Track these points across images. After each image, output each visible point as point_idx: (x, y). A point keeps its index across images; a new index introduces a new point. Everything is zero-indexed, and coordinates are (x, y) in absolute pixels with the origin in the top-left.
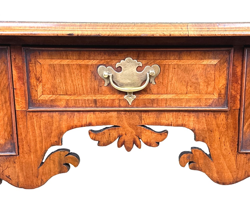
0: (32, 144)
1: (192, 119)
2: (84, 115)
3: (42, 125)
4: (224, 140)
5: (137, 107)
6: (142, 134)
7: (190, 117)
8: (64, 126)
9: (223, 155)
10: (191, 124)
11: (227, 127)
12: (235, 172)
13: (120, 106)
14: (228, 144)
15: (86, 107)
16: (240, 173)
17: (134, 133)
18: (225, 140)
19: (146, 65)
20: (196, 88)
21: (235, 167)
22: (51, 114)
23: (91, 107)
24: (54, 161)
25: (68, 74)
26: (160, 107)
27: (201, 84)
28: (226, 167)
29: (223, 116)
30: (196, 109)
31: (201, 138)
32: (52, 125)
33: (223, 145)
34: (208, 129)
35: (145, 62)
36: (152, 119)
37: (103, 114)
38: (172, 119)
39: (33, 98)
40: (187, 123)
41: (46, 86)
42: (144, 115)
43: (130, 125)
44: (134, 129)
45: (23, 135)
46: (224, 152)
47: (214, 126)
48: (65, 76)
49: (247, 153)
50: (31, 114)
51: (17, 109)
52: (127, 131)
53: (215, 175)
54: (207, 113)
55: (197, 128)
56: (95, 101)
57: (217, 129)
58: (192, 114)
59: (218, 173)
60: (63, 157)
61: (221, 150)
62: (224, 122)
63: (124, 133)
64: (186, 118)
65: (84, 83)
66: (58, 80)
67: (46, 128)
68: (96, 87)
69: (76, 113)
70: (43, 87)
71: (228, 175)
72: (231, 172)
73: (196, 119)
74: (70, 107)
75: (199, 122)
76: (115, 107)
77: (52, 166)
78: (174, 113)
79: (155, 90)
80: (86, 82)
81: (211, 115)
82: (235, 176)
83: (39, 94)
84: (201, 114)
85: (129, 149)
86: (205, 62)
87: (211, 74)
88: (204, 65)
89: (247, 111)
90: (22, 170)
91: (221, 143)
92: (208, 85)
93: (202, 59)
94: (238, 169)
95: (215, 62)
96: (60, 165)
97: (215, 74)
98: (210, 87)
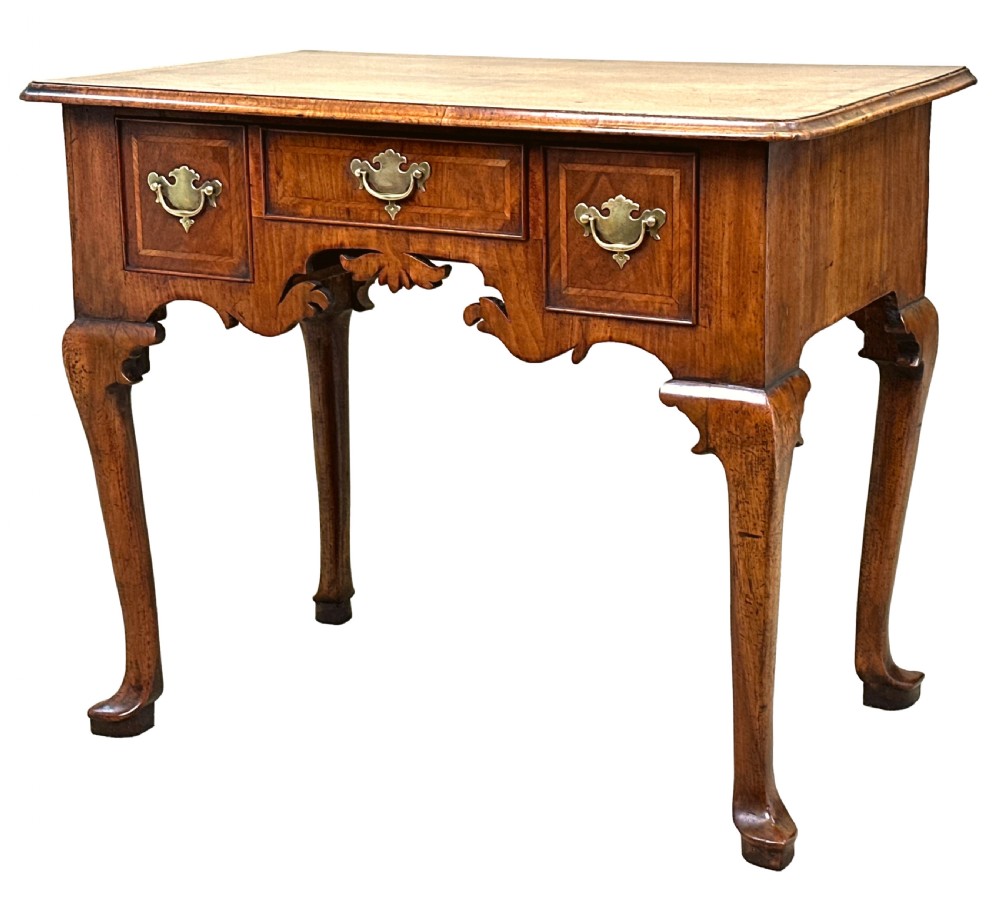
0: (271, 267)
1: (477, 249)
2: (335, 231)
3: (282, 240)
4: (523, 288)
5: (402, 224)
6: (411, 267)
7: (474, 246)
8: (309, 245)
9: (524, 312)
10: (477, 257)
11: (527, 268)
12: (542, 342)
13: (380, 222)
14: (529, 294)
15: (337, 219)
16: (549, 345)
17: (400, 265)
18: (526, 287)
19: (413, 161)
20: (479, 202)
21: (542, 334)
22: (293, 225)
23: (344, 220)
24: (296, 296)
25: (314, 169)
26: (433, 226)
27: (487, 195)
28: (529, 333)
29: (520, 248)
30: (481, 234)
31: (492, 282)
32: (295, 243)
33: (522, 295)
34: (501, 267)
35: (411, 157)
36: (423, 245)
37: (358, 232)
38: (449, 247)
39: (272, 200)
41: (289, 184)
42: (412, 238)
43: (393, 250)
44: (398, 257)
45: (260, 254)
46: (526, 307)
47: (509, 264)
48: (311, 171)
49: (558, 312)
50: (269, 223)
51: (254, 215)
52: (391, 260)
53: (514, 344)
54: (497, 241)
55: (485, 264)
56: (348, 211)
57: (513, 268)
58: (477, 242)
59: (517, 340)
60: (307, 292)
61: (520, 304)
62: (523, 259)
63: (386, 263)
64: (470, 248)
65: (334, 183)
66: (302, 177)
67: (287, 245)
68: (349, 189)
69: (324, 228)
70: (284, 185)
71: (532, 346)
72: (537, 342)
73: (482, 251)
74: (317, 218)
75: (487, 256)
76: (373, 222)
77: (294, 304)
78: (453, 238)
79: (425, 202)
80: (336, 181)
81: (504, 245)
82: (543, 349)
83: (280, 194)
84: (489, 242)
85: (394, 290)
86: (491, 163)
87: (499, 181)
88: (490, 167)
89: (553, 243)
90: (257, 306)
91: (520, 292)
92: (496, 198)
93: (486, 158)
94: (546, 338)
95: (503, 163)
96: (304, 303)
97: (504, 181)
98: (498, 201)
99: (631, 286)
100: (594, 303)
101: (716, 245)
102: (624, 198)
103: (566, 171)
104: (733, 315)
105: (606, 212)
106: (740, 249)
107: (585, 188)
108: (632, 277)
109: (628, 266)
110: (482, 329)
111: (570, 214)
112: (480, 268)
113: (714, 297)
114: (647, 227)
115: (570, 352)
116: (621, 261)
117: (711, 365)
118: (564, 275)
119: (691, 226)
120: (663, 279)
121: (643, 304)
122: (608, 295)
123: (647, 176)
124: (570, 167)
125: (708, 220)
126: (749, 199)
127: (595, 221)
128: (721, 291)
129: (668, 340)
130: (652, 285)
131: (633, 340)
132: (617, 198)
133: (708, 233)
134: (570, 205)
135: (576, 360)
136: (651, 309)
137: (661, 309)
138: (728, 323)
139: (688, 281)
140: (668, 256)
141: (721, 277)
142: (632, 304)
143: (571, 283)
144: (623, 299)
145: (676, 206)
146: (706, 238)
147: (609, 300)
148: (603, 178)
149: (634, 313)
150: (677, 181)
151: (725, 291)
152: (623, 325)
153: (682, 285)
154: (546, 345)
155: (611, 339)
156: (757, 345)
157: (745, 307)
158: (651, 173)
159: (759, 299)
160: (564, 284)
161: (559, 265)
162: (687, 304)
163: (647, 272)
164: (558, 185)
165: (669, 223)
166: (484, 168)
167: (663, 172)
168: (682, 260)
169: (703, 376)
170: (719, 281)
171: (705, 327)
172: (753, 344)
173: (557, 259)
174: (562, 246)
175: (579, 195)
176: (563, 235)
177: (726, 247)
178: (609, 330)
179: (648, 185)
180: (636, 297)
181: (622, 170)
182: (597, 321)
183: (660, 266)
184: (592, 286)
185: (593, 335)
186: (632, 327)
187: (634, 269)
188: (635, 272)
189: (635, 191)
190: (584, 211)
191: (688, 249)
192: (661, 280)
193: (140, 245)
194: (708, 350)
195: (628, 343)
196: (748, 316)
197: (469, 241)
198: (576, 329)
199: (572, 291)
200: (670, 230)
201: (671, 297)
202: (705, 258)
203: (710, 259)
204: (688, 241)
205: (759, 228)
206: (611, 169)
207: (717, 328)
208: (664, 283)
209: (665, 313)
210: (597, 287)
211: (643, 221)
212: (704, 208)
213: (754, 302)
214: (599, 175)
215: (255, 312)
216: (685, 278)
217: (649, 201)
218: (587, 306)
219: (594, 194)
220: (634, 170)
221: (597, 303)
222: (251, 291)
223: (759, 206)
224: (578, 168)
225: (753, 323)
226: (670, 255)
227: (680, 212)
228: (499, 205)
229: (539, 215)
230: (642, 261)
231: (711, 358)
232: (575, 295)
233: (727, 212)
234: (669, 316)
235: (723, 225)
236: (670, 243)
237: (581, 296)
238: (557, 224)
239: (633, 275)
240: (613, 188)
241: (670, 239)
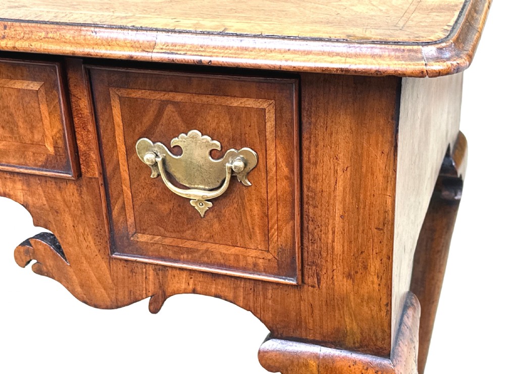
1: (19, 186)
4: (81, 230)
7: (14, 182)
9: (86, 257)
11: (84, 208)
12: (112, 289)
14: (90, 238)
16: (121, 293)
18: (84, 230)
20: (12, 131)
21: (110, 281)
27: (20, 124)
28: (94, 279)
30: (17, 170)
31: (42, 222)
33: (81, 238)
34: (51, 208)
40: (11, 193)
46: (86, 252)
47: (61, 204)
49: (126, 261)
53: (79, 289)
55: (31, 202)
57: (67, 209)
58: (17, 178)
59: (82, 286)
61: (80, 248)
62: (76, 198)
64: (10, 184)
71: (100, 293)
72: (105, 289)
73: (25, 187)
75: (33, 194)
81: (51, 182)
82: (113, 297)
84: (32, 180)
86: (19, 85)
87: (33, 107)
88: (19, 90)
89: (113, 183)
91: (78, 235)
92: (32, 128)
93: (11, 79)
94: (116, 285)
95: (35, 86)
97: (39, 108)
98: (35, 132)
99: (217, 237)
100: (170, 253)
101: (325, 194)
102: (200, 134)
103: (120, 98)
104: (349, 276)
105: (177, 150)
106: (358, 201)
107: (147, 120)
108: (217, 226)
109: (210, 214)
110: (38, 270)
111: (130, 151)
112: (26, 206)
113: (324, 255)
114: (233, 172)
115: (148, 300)
116: (202, 209)
117: (321, 327)
118: (131, 221)
119: (292, 171)
120: (257, 230)
121: (232, 258)
122: (189, 244)
123: (229, 108)
124: (124, 92)
125: (315, 163)
126: (373, 141)
127: (164, 162)
128: (333, 248)
129: (265, 297)
130: (243, 236)
131: (222, 294)
132: (190, 133)
133: (315, 180)
134: (130, 141)
135: (155, 308)
136: (242, 264)
137: (255, 265)
138: (343, 285)
139: (289, 234)
140: (263, 205)
141: (334, 233)
142: (219, 256)
143: (140, 229)
144: (207, 250)
145: (271, 146)
146: (312, 185)
147: (189, 251)
148: (170, 108)
149: (221, 266)
150: (270, 117)
151: (338, 248)
152: (209, 279)
153: (282, 239)
154: (117, 294)
155: (194, 292)
156: (380, 310)
157: (365, 268)
158: (235, 105)
159: (385, 260)
160: (132, 230)
161: (123, 208)
162: (289, 260)
163: (236, 222)
164: (111, 116)
165: (261, 166)
166: (11, 91)
167: (251, 103)
168: (280, 211)
169: (311, 337)
170: (330, 236)
171: (313, 287)
172: (376, 309)
173: (120, 201)
174: (124, 187)
175: (139, 129)
176: (125, 175)
177: (339, 198)
178: (191, 282)
179: (231, 119)
180: (223, 249)
181: (196, 99)
182: (176, 272)
183: (252, 216)
184: (168, 234)
185: (173, 285)
186: (220, 281)
187: (218, 217)
188: (220, 221)
189: (214, 125)
190: (148, 149)
191: (289, 198)
192: (254, 233)
194: (317, 312)
195: (216, 296)
196: (370, 278)
197: (8, 176)
198: (151, 278)
199: (143, 238)
200: (264, 174)
201: (268, 251)
202: (311, 210)
203: (318, 211)
204: (288, 189)
205: (386, 177)
206: (179, 97)
207: (328, 288)
208: (259, 236)
209: (262, 268)
210: (174, 235)
211: (228, 165)
212: (309, 149)
213: (377, 263)
214: (163, 104)
216: (287, 230)
218: (163, 254)
219: (160, 129)
220: (210, 99)
221: (175, 253)
223: (386, 150)
224: (137, 94)
225: (376, 286)
226: (265, 204)
227: (276, 154)
228: (37, 137)
229: (90, 149)
230: (229, 210)
231: (321, 319)
232: (147, 243)
233: (341, 155)
234: (266, 272)
235: (336, 171)
236: (264, 191)
237: (154, 244)
238: (115, 162)
239: (217, 225)
240: (184, 121)
241: (264, 186)
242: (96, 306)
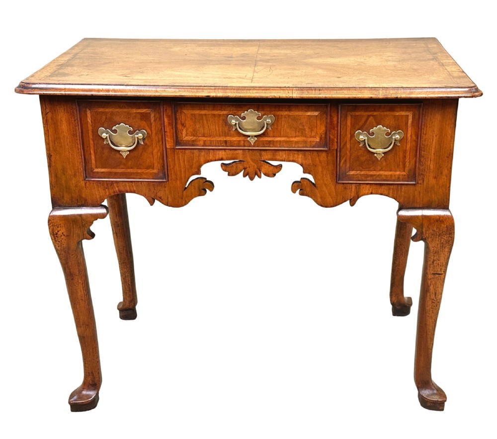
0: (178, 173)
1: (300, 156)
2: (218, 152)
3: (185, 159)
4: (325, 173)
5: (258, 147)
6: (262, 167)
7: (299, 155)
8: (202, 160)
9: (325, 185)
10: (300, 160)
11: (328, 163)
12: (334, 197)
13: (244, 146)
14: (328, 176)
15: (219, 146)
16: (339, 199)
17: (256, 167)
18: (327, 172)
19: (264, 115)
20: (302, 133)
21: (335, 194)
22: (192, 151)
23: (223, 146)
24: (195, 187)
25: (205, 121)
26: (275, 147)
27: (307, 129)
28: (328, 194)
29: (324, 154)
30: (303, 149)
31: (308, 171)
32: (193, 160)
34: (313, 164)
35: (263, 113)
36: (269, 156)
37: (232, 152)
38: (284, 156)
39: (179, 139)
40: (296, 160)
41: (189, 130)
42: (263, 153)
43: (252, 160)
44: (255, 163)
45: (172, 167)
46: (325, 182)
47: (318, 162)
48: (203, 123)
49: (343, 183)
50: (177, 150)
51: (167, 147)
52: (251, 164)
53: (319, 200)
54: (312, 152)
55: (304, 163)
56: (226, 142)
57: (320, 164)
58: (300, 153)
59: (321, 198)
60: (201, 184)
61: (323, 180)
62: (325, 159)
63: (248, 166)
64: (296, 156)
65: (217, 129)
66: (198, 126)
67: (189, 162)
68: (227, 131)
69: (211, 151)
70: (186, 131)
71: (329, 200)
72: (332, 198)
73: (303, 157)
74: (206, 146)
75: (306, 159)
76: (241, 146)
77: (193, 190)
78: (287, 152)
79: (271, 134)
80: (219, 127)
81: (315, 153)
82: (335, 201)
83: (184, 135)
84: (307, 153)
85: (252, 179)
86: (309, 114)
87: (314, 122)
88: (309, 116)
89: (343, 150)
90: (170, 193)
91: (323, 175)
92: (312, 130)
93: (306, 111)
94: (337, 195)
95: (316, 113)
96: (199, 190)
97: (317, 122)
98: (313, 132)
99: (384, 168)
100: (363, 178)
101: (428, 146)
102: (382, 127)
103: (351, 115)
104: (435, 178)
105: (372, 134)
106: (441, 147)
107: (361, 124)
109: (382, 159)
110: (302, 194)
111: (352, 136)
112: (302, 165)
113: (426, 170)
114: (395, 140)
115: (349, 201)
116: (379, 157)
117: (423, 201)
118: (348, 165)
119: (417, 138)
120: (401, 163)
121: (389, 176)
122: (371, 173)
123: (395, 116)
124: (353, 113)
125: (426, 134)
126: (447, 124)
128: (430, 167)
129: (401, 191)
130: (395, 166)
131: (383, 193)
132: (378, 127)
133: (425, 141)
134: (352, 132)
135: (352, 204)
136: (393, 178)
137: (399, 178)
138: (432, 181)
139: (413, 164)
140: (404, 153)
141: (431, 160)
142: (384, 177)
143: (351, 169)
144: (379, 174)
145: (410, 129)
146: (424, 143)
147: (372, 176)
148: (371, 118)
149: (384, 180)
150: (410, 118)
151: (432, 167)
152: (378, 187)
153: (411, 166)
154: (337, 199)
155: (371, 193)
156: (446, 190)
157: (441, 173)
158: (397, 114)
159: (449, 169)
160: (347, 170)
161: (346, 161)
162: (413, 174)
163: (392, 161)
164: (346, 123)
165: (405, 137)
166: (305, 116)
167: (403, 113)
168: (411, 154)
169: (418, 206)
170: (429, 162)
171: (421, 184)
172: (444, 190)
173: (345, 158)
174: (347, 152)
175: (358, 127)
176: (348, 147)
177: (433, 147)
178: (371, 189)
179: (395, 120)
180: (386, 173)
181: (382, 113)
182: (364, 186)
183: (399, 158)
184: (363, 170)
185: (362, 192)
186: (383, 187)
187: (385, 160)
188: (386, 162)
189: (388, 123)
190: (360, 134)
191: (415, 148)
192: (400, 165)
193: (93, 166)
194: (421, 194)
195: (381, 194)
196: (443, 177)
197: (296, 152)
198: (353, 190)
199: (352, 173)
200: (406, 140)
201: (404, 171)
202: (423, 152)
203: (425, 153)
204: (415, 145)
205: (451, 137)
206: (375, 113)
207: (426, 184)
209: (401, 179)
210: (365, 170)
211: (393, 137)
212: (424, 129)
213: (446, 171)
214: (369, 116)
215: (169, 196)
216: (412, 162)
217: (395, 128)
218: (359, 179)
219: (366, 125)
220: (388, 113)
221: (365, 177)
222: (166, 186)
223: (452, 127)
224: (358, 113)
225: (445, 180)
227: (411, 132)
228: (313, 134)
229: (335, 137)
230: (390, 156)
231: (423, 199)
232: (353, 175)
233: (435, 130)
234: (403, 181)
235: (433, 136)
236: (405, 147)
237: (356, 175)
238: (345, 141)
239: (384, 163)
240: (376, 123)
241: (405, 145)
242: (326, 207)
